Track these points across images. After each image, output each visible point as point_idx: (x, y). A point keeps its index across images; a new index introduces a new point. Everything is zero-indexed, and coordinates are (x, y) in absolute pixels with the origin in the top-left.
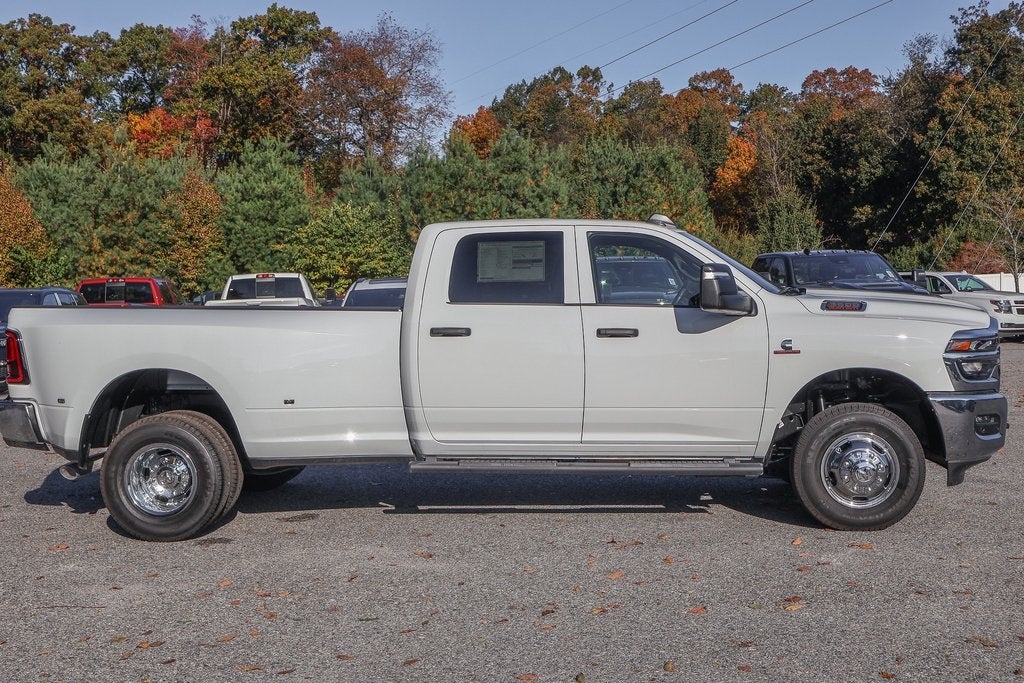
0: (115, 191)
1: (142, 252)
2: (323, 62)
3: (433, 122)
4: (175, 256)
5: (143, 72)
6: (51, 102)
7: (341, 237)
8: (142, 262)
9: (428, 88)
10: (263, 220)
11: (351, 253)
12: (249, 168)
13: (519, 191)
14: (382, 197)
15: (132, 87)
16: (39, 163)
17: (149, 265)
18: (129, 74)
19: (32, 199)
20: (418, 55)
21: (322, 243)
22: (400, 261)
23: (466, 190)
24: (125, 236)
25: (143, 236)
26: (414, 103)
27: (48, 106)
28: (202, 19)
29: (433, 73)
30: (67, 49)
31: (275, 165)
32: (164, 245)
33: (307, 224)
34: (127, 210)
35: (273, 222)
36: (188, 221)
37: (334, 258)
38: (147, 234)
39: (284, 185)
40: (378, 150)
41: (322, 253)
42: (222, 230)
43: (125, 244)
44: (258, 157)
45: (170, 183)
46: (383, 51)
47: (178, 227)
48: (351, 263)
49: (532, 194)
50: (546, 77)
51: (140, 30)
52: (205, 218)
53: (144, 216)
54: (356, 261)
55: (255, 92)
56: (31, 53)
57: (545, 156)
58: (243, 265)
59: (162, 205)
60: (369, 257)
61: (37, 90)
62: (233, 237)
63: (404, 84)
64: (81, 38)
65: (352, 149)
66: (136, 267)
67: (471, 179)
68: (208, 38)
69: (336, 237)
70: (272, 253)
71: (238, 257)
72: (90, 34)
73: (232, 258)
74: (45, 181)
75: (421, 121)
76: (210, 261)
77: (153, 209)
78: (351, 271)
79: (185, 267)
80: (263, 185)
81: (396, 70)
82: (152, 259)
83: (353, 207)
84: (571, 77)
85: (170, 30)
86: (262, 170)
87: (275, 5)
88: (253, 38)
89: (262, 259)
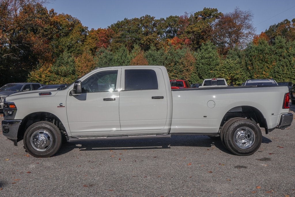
0: (168, 58)
1: (175, 73)
2: (220, 22)
3: (250, 36)
4: (184, 74)
5: (171, 28)
6: (150, 36)
7: (229, 69)
8: (175, 76)
9: (249, 27)
10: (207, 64)
11: (232, 73)
12: (203, 50)
13: (282, 54)
14: (239, 57)
15: (169, 32)
16: (150, 51)
17: (177, 77)
18: (168, 29)
19: (148, 60)
20: (246, 18)
21: (223, 70)
22: (245, 75)
23: (266, 54)
24: (171, 69)
25: (175, 69)
26: (245, 31)
27: (150, 37)
28: (187, 13)
29: (250, 22)
30: (154, 23)
31: (210, 49)
32: (180, 71)
33: (219, 65)
34: (171, 62)
35: (209, 65)
36: (187, 65)
37: (226, 75)
38: (176, 69)
39: (213, 55)
40: (234, 45)
41: (223, 73)
42: (195, 67)
43: (171, 71)
44: (205, 47)
45: (182, 55)
46: (236, 18)
47: (184, 67)
48: (232, 76)
49: (286, 55)
50: (282, 22)
51: (171, 17)
52: (191, 65)
53: (176, 64)
54: (233, 75)
55: (200, 31)
56: (145, 24)
57: (290, 44)
58: (201, 77)
59: (180, 61)
60: (237, 74)
61: (146, 34)
62: (199, 69)
63: (242, 26)
64: (157, 20)
65: (227, 45)
66: (173, 77)
67: (267, 51)
68: (189, 18)
69: (227, 69)
70: (209, 73)
71: (200, 74)
72: (159, 19)
73: (198, 75)
74: (151, 56)
75: (247, 37)
76: (192, 76)
77: (178, 62)
78: (231, 78)
79: (186, 77)
80: (207, 55)
81: (239, 23)
82: (178, 75)
83: (232, 60)
84: (290, 22)
85: (178, 17)
86: (207, 51)
87: (205, 8)
88: (200, 17)
89: (206, 75)
